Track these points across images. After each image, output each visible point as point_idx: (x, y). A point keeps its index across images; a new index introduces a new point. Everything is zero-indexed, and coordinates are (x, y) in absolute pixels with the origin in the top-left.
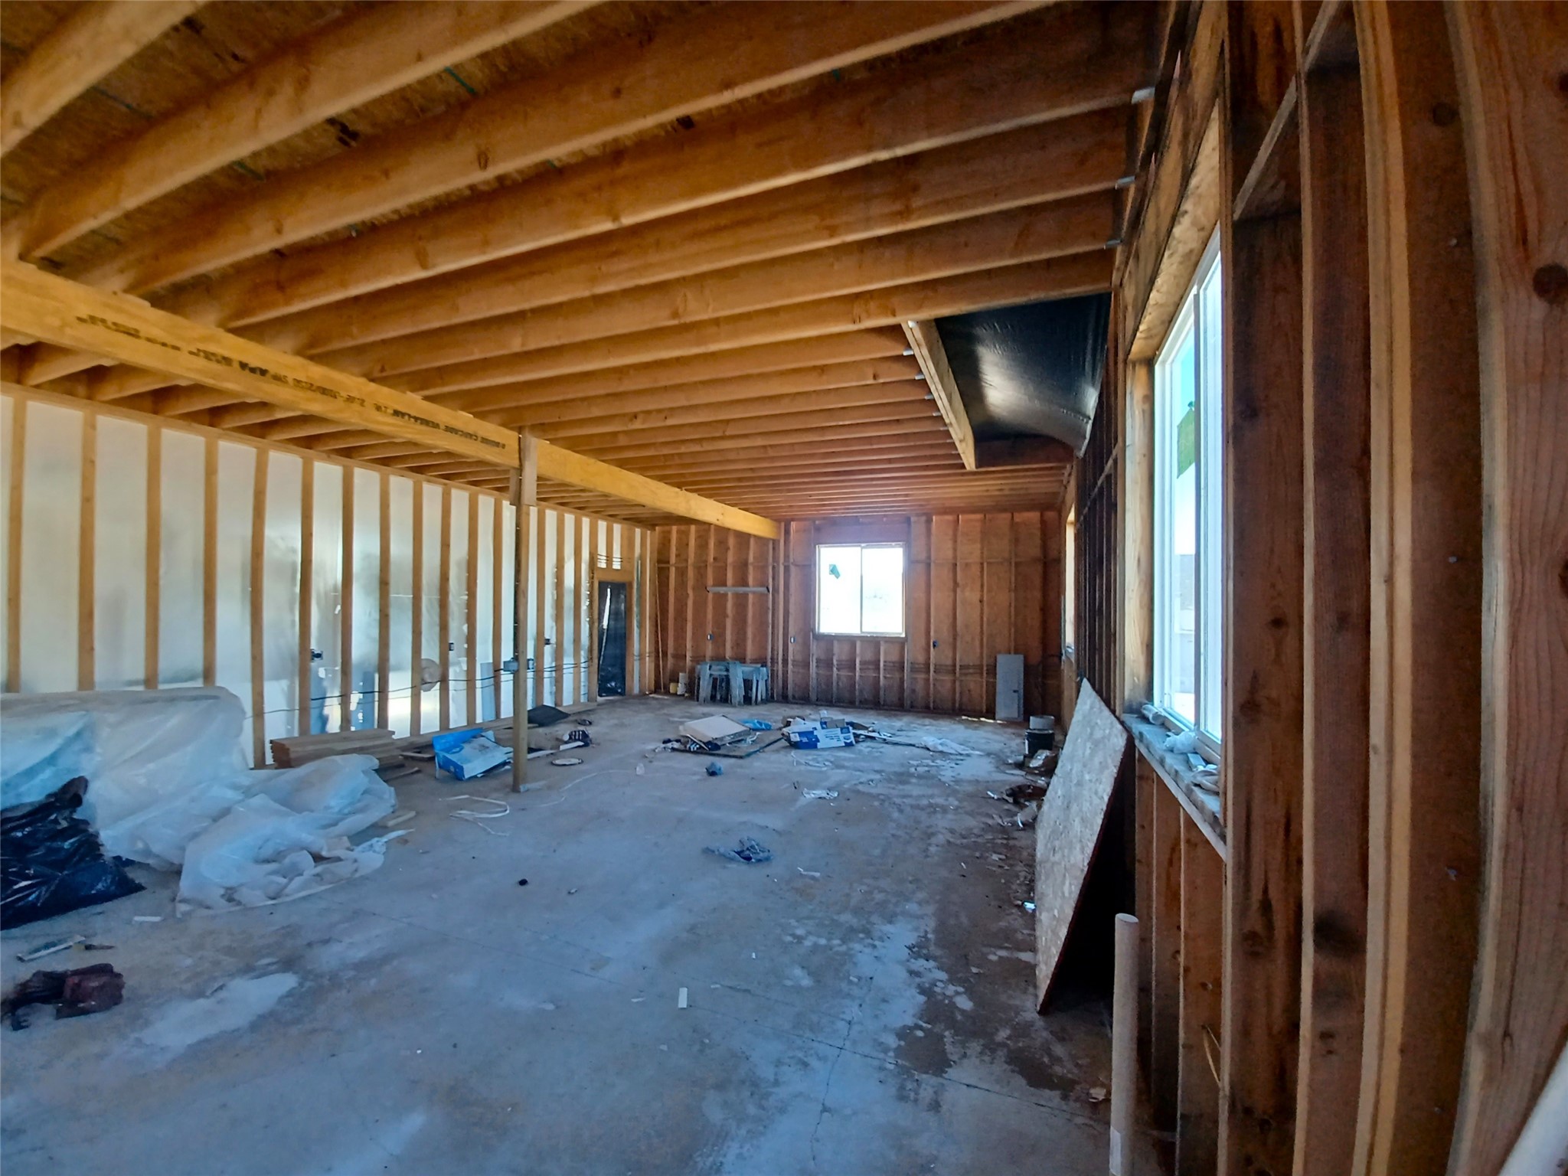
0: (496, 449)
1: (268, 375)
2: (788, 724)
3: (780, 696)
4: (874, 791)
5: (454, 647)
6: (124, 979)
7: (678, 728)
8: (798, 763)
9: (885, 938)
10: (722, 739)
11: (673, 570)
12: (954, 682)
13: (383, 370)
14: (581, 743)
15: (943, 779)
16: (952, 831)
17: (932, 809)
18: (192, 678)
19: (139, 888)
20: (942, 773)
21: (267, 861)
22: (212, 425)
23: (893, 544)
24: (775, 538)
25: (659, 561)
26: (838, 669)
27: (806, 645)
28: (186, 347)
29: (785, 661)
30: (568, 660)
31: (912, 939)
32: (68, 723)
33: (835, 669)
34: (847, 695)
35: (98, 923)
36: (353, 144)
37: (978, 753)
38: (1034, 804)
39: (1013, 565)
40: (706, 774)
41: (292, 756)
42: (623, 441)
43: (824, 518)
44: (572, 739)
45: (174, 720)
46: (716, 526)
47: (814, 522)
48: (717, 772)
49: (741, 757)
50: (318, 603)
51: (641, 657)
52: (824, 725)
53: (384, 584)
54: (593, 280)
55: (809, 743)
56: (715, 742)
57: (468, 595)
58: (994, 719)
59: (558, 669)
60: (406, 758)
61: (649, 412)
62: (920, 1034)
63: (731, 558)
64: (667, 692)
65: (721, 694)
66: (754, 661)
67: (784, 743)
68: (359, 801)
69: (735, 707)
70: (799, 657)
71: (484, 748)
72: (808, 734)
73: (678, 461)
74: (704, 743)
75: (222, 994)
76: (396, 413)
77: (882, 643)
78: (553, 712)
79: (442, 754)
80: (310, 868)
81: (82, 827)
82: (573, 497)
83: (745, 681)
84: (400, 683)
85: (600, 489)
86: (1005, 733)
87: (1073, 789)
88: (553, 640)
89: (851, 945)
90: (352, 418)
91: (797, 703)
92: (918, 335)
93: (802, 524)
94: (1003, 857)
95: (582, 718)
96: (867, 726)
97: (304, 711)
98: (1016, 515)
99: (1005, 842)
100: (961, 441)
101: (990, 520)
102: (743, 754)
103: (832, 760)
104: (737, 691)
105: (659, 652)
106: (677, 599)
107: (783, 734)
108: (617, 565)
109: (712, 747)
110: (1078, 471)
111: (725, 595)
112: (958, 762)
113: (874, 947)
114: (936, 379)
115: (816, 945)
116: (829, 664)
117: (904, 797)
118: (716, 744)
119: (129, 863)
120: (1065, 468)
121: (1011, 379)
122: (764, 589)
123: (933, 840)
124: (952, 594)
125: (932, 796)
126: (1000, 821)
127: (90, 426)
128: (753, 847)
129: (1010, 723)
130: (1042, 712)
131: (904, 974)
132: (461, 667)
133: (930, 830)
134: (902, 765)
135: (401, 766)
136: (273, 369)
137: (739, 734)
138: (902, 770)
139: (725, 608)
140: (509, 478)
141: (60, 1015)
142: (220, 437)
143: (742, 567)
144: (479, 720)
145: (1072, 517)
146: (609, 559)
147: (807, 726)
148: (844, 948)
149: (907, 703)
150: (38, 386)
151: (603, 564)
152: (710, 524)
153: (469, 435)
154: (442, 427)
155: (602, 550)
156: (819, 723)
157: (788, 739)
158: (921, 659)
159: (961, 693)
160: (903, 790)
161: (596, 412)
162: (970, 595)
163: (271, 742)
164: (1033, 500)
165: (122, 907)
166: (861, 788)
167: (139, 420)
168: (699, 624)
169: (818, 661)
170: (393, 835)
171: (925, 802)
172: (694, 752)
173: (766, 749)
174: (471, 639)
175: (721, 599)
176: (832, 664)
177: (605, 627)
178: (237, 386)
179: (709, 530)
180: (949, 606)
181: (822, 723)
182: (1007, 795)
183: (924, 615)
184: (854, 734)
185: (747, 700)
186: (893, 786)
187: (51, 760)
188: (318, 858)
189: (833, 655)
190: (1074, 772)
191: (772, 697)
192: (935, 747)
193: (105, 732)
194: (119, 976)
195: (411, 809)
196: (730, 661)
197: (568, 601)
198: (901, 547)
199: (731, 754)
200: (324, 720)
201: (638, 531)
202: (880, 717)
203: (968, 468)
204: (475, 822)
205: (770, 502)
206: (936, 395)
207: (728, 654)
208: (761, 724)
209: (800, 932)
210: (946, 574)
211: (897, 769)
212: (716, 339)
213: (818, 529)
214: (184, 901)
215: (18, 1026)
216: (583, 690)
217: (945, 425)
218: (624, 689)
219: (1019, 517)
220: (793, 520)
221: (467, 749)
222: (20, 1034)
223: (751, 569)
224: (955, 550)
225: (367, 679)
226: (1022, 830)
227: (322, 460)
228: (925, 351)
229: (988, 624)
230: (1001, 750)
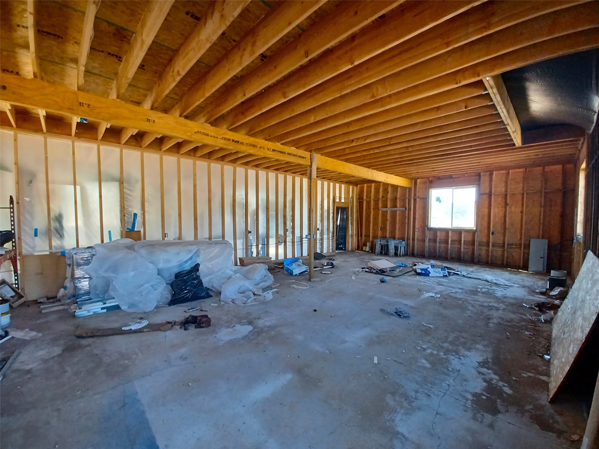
0: (303, 159)
1: (239, 143)
2: (415, 265)
3: (410, 253)
4: (460, 297)
5: (288, 230)
6: (211, 319)
7: (367, 263)
8: (420, 281)
9: (466, 356)
10: (386, 269)
11: (365, 202)
12: (504, 251)
13: (269, 136)
14: (331, 267)
15: (496, 295)
16: (501, 318)
17: (491, 308)
18: (220, 238)
19: (211, 296)
20: (495, 292)
21: (241, 293)
22: (222, 161)
23: (470, 186)
24: (409, 187)
25: (359, 199)
26: (439, 243)
27: (424, 233)
28: (219, 138)
29: (414, 239)
30: (325, 236)
31: (480, 359)
32: (194, 248)
33: (438, 244)
34: (444, 255)
35: (203, 304)
36: (265, 60)
37: (517, 285)
38: (552, 312)
39: (543, 194)
40: (380, 282)
41: (245, 263)
42: (347, 151)
43: (434, 177)
44: (327, 265)
45: (216, 250)
46: (383, 183)
47: (429, 179)
48: (385, 281)
49: (394, 277)
50: (250, 216)
51: (352, 236)
52: (433, 266)
53: (267, 209)
54: (342, 89)
55: (425, 273)
56: (383, 270)
57: (292, 212)
58: (527, 270)
59: (322, 239)
60: (275, 267)
61: (358, 139)
62: (484, 397)
63: (389, 196)
64: (362, 250)
65: (385, 252)
66: (399, 239)
67: (413, 273)
68: (264, 278)
69: (390, 257)
70: (420, 238)
71: (299, 265)
72: (425, 270)
73: (369, 157)
74: (379, 270)
75: (234, 328)
76: (273, 150)
77: (463, 232)
78: (320, 255)
79: (286, 266)
80: (253, 297)
81: (198, 277)
82: (327, 175)
83: (395, 247)
84: (272, 241)
85: (339, 171)
86: (535, 277)
87: (579, 304)
88: (320, 229)
89: (449, 356)
90: (261, 153)
91: (419, 257)
92: (492, 83)
93: (422, 180)
94: (532, 334)
95: (330, 258)
96: (455, 269)
97: (247, 249)
98: (546, 167)
99: (533, 327)
100: (513, 132)
101: (529, 171)
102: (395, 276)
103: (437, 281)
104: (392, 251)
105: (359, 234)
106: (366, 213)
107: (413, 269)
108: (343, 201)
109: (382, 272)
110: (588, 142)
111: (387, 211)
112: (505, 289)
113: (460, 359)
114: (501, 103)
115: (432, 353)
116: (435, 241)
117: (474, 301)
118: (384, 271)
119: (208, 289)
120: (580, 140)
121: (547, 96)
122: (404, 209)
123: (491, 321)
124: (503, 209)
125: (490, 302)
126: (530, 317)
127: (195, 164)
128: (401, 311)
129: (537, 273)
130: (559, 268)
131: (476, 373)
132: (290, 237)
133: (490, 317)
134: (473, 287)
135: (274, 269)
136: (240, 141)
137: (393, 268)
138: (473, 289)
139: (386, 217)
140: (307, 170)
141: (196, 327)
142: (225, 164)
143: (395, 200)
144: (296, 256)
145: (584, 166)
146: (340, 198)
147: (424, 266)
148: (445, 357)
149: (476, 260)
150: (182, 154)
151: (338, 200)
152: (380, 182)
153: (295, 155)
154: (286, 153)
155: (337, 195)
156: (430, 266)
157: (415, 271)
158: (485, 240)
159: (507, 257)
160: (474, 298)
161: (338, 141)
162: (515, 210)
163: (239, 258)
164: (558, 159)
165: (208, 301)
166: (452, 294)
167: (205, 161)
168: (375, 224)
169: (429, 239)
170: (274, 290)
171: (486, 304)
172: (374, 273)
173: (405, 275)
174: (293, 227)
175: (385, 214)
176: (437, 241)
177: (338, 224)
178: (232, 147)
179: (380, 185)
180: (501, 214)
181: (431, 266)
182: (535, 306)
183: (486, 219)
184: (448, 271)
185: (396, 255)
186: (468, 295)
187: (191, 258)
188: (254, 294)
189: (437, 237)
190: (580, 296)
191: (407, 254)
192: (492, 281)
193: (202, 252)
194: (210, 319)
195: (278, 283)
196: (388, 238)
197: (325, 214)
198: (475, 187)
199: (390, 275)
200: (252, 253)
201: (351, 187)
202: (461, 266)
203: (517, 145)
204: (298, 289)
205: (408, 171)
206: (500, 111)
207: (388, 235)
208: (403, 264)
209: (424, 347)
210: (500, 199)
211: (471, 289)
212: (390, 103)
213: (431, 182)
214: (222, 301)
215: (186, 329)
216: (331, 248)
217: (504, 125)
218: (345, 248)
219: (547, 169)
220: (418, 178)
221: (294, 265)
222: (186, 331)
223: (398, 201)
224: (506, 188)
225: (263, 240)
226: (544, 323)
227: (250, 169)
228: (495, 90)
229: (526, 224)
230: (532, 286)
